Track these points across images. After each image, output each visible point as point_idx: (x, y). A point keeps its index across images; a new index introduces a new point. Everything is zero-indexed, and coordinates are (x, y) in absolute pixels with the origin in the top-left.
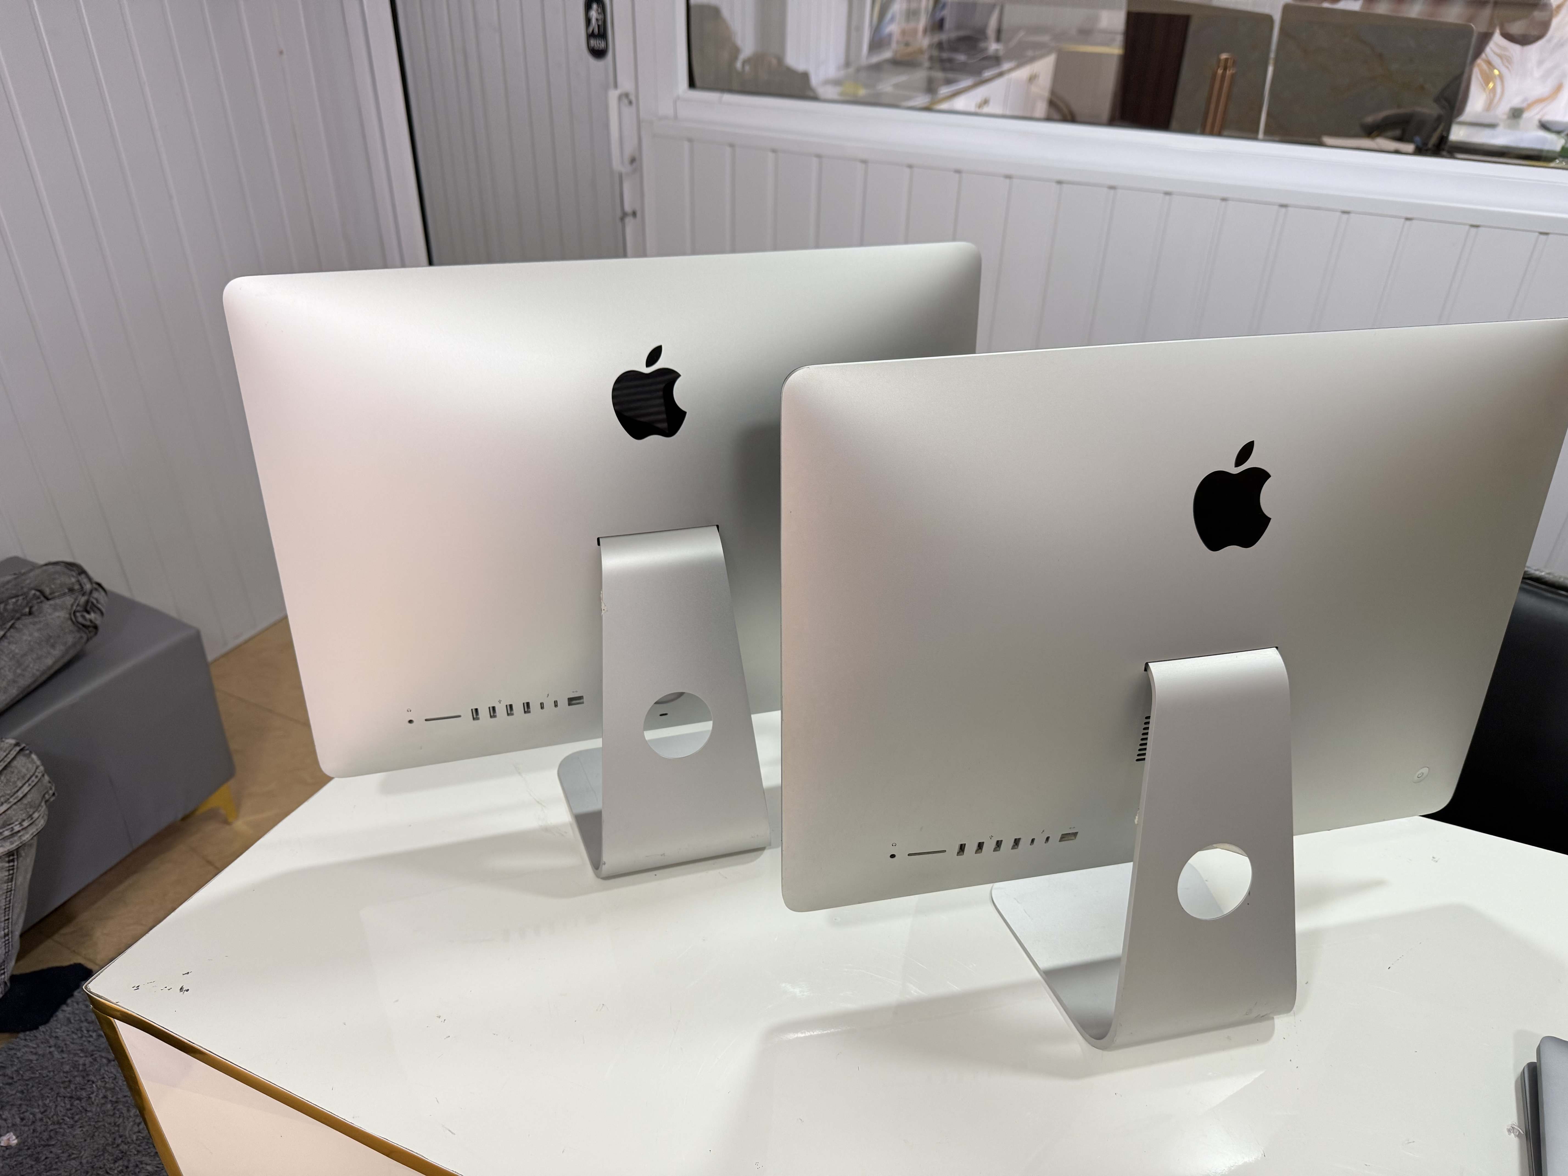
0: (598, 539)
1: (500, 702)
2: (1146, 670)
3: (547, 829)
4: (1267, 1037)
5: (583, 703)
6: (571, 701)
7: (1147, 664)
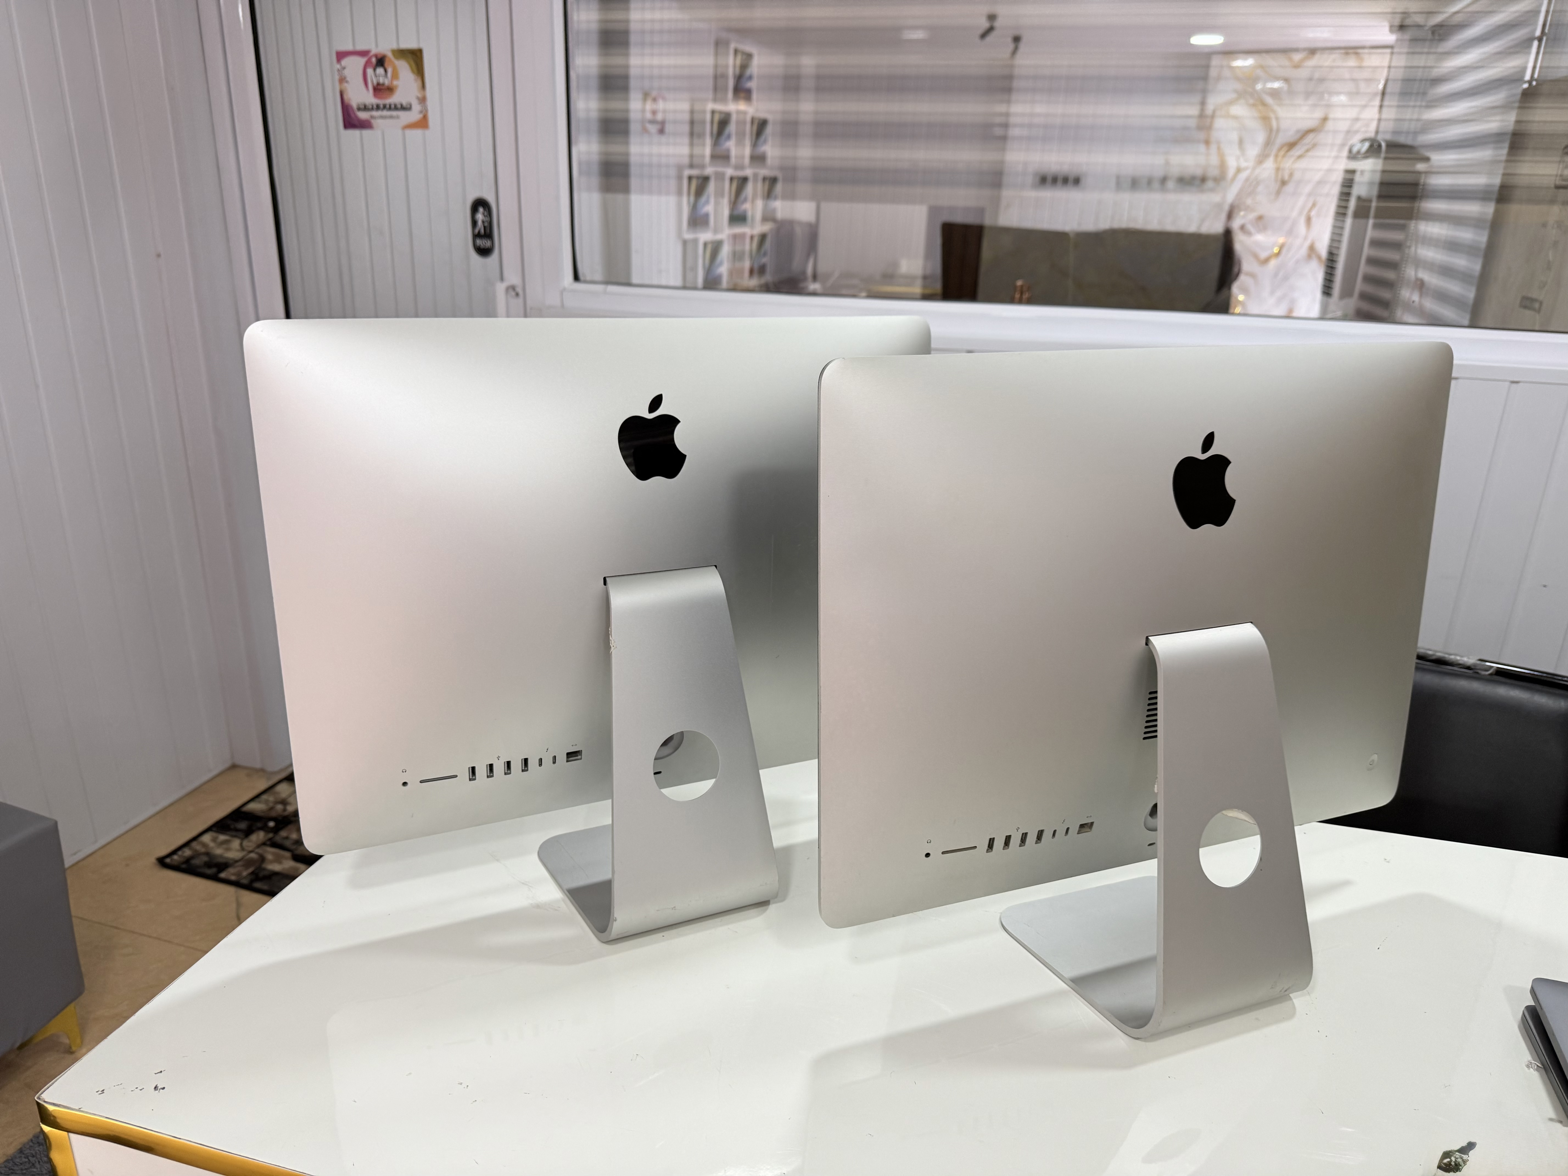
0: (605, 579)
1: (498, 758)
2: (1147, 644)
3: (538, 906)
4: (1292, 1014)
5: (581, 759)
6: (572, 755)
7: (1147, 638)
